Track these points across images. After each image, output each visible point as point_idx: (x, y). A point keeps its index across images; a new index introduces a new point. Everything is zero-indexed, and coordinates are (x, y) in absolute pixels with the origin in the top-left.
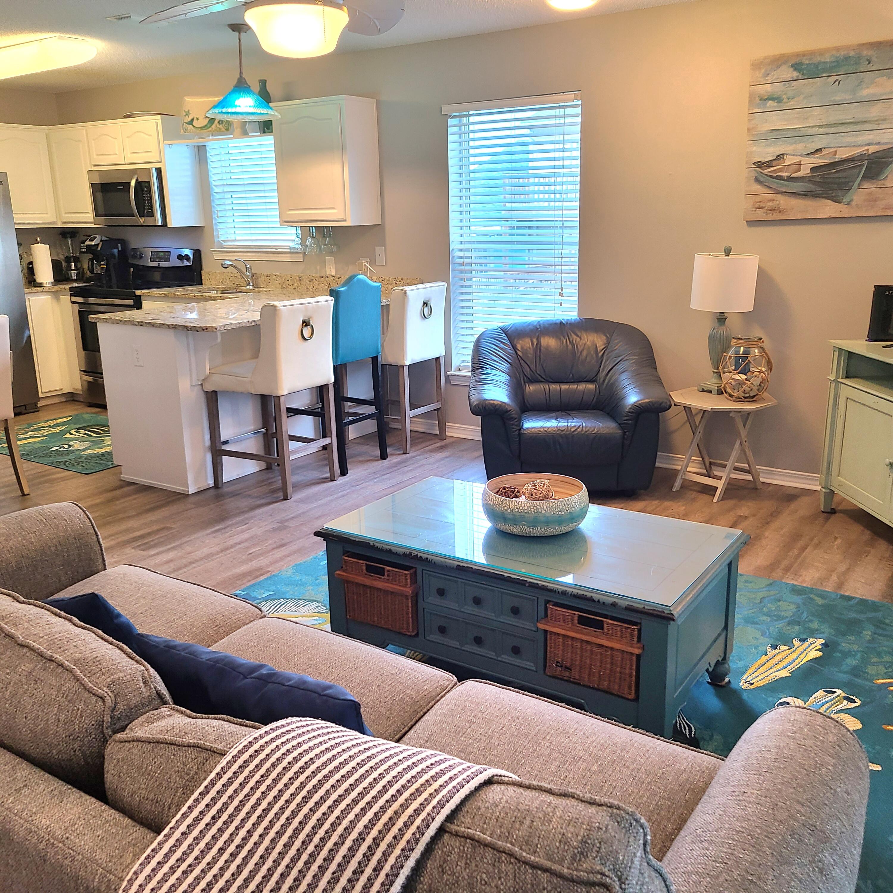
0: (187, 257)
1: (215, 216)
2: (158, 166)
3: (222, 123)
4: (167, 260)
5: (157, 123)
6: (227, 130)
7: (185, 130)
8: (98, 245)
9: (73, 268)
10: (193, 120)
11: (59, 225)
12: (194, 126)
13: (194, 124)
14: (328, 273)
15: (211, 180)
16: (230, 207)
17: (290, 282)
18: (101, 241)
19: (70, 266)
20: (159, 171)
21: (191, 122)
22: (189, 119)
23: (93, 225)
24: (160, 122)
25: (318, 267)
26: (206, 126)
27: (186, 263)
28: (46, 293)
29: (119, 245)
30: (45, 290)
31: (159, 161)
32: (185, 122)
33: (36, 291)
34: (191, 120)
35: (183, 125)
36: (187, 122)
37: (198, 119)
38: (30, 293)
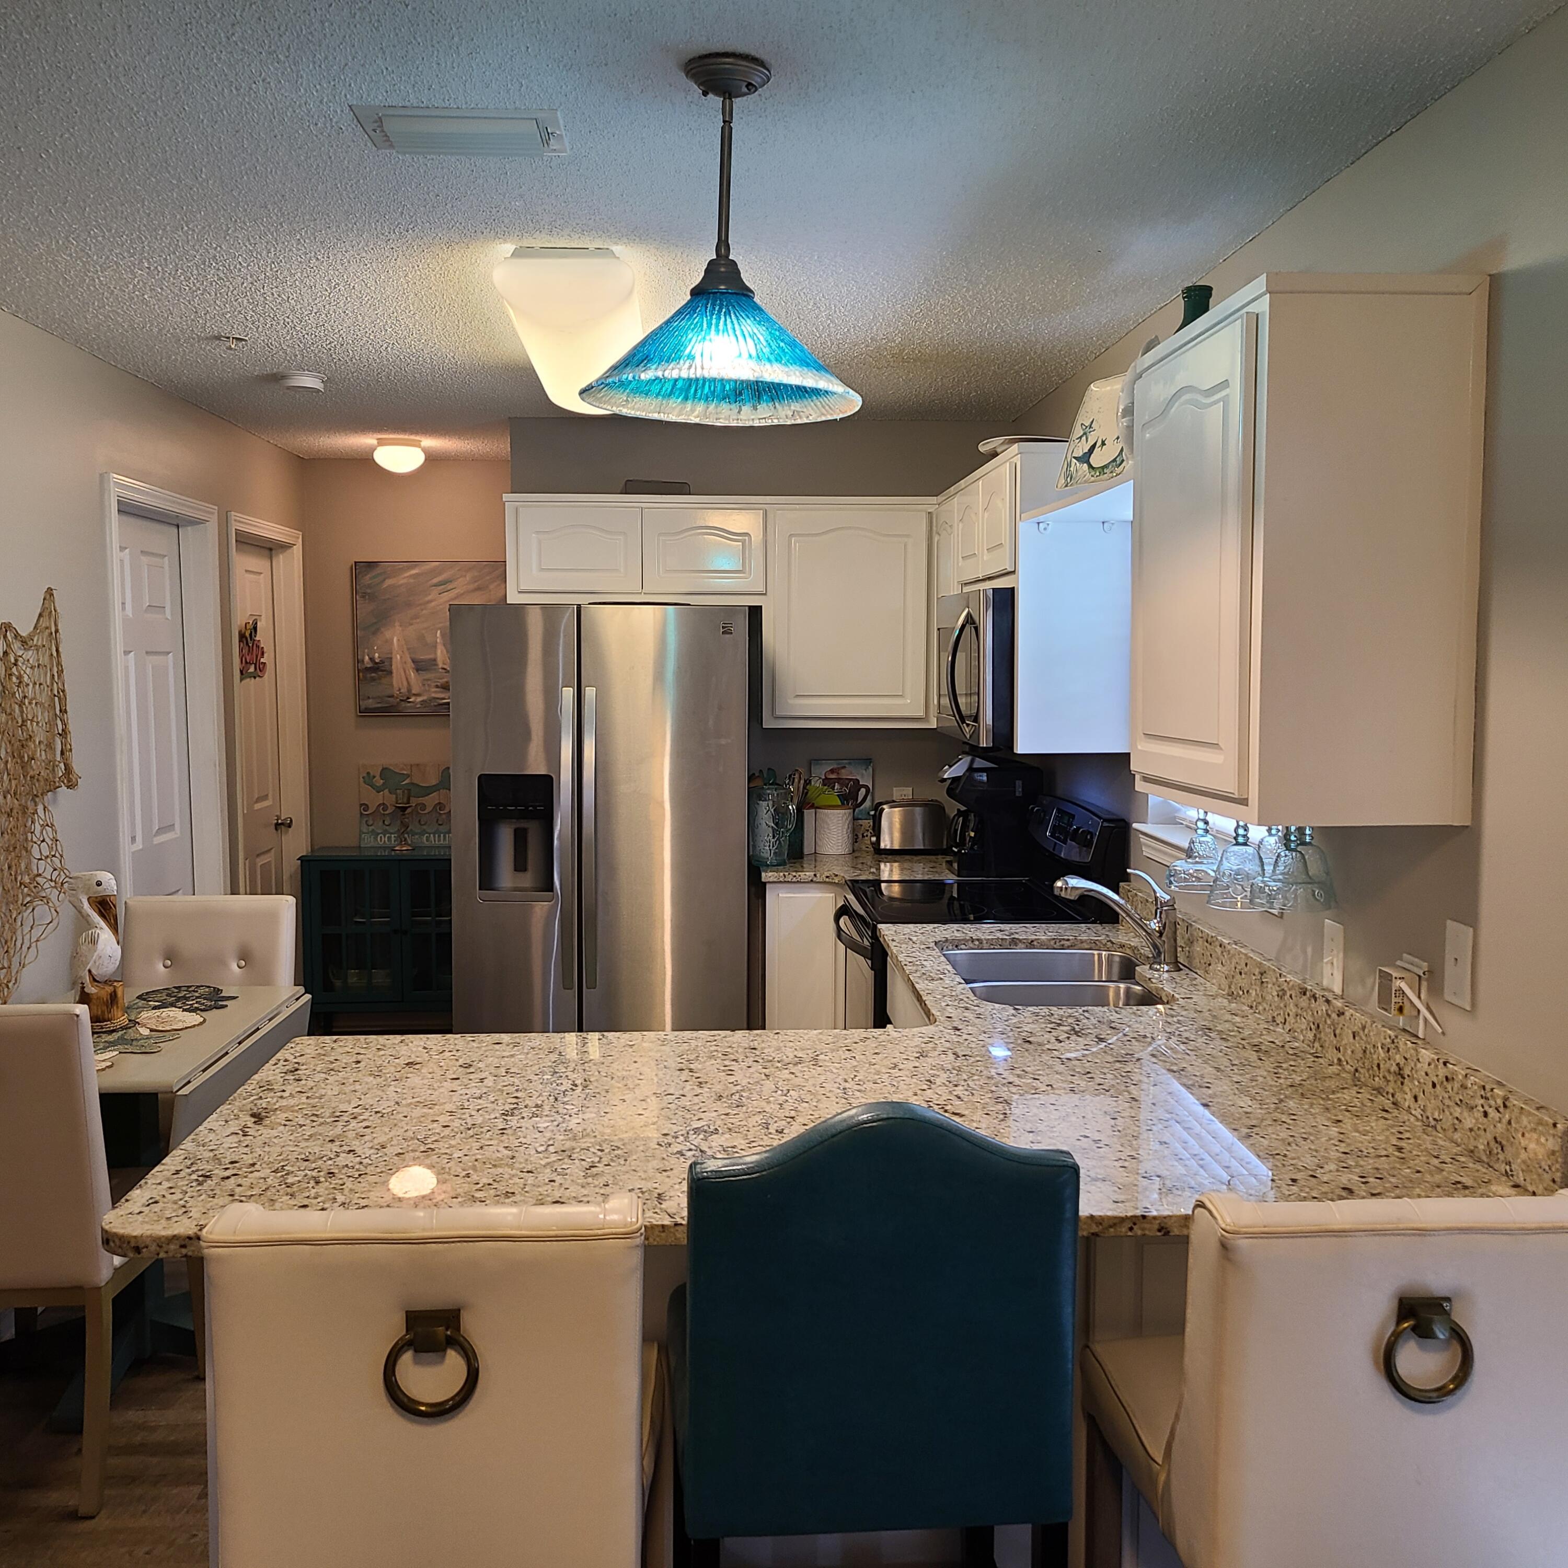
0: (1089, 840)
2: (1010, 582)
5: (1014, 466)
7: (1071, 478)
8: (958, 778)
10: (1093, 448)
12: (1090, 466)
13: (1092, 460)
18: (970, 769)
20: (1012, 595)
21: (1087, 457)
22: (1086, 449)
25: (1309, 950)
26: (1114, 461)
27: (1084, 856)
28: (822, 885)
29: (1019, 783)
30: (818, 879)
31: (1010, 569)
32: (1074, 458)
33: (794, 879)
34: (1089, 450)
35: (1069, 465)
36: (1081, 454)
37: (1103, 443)
38: (781, 882)
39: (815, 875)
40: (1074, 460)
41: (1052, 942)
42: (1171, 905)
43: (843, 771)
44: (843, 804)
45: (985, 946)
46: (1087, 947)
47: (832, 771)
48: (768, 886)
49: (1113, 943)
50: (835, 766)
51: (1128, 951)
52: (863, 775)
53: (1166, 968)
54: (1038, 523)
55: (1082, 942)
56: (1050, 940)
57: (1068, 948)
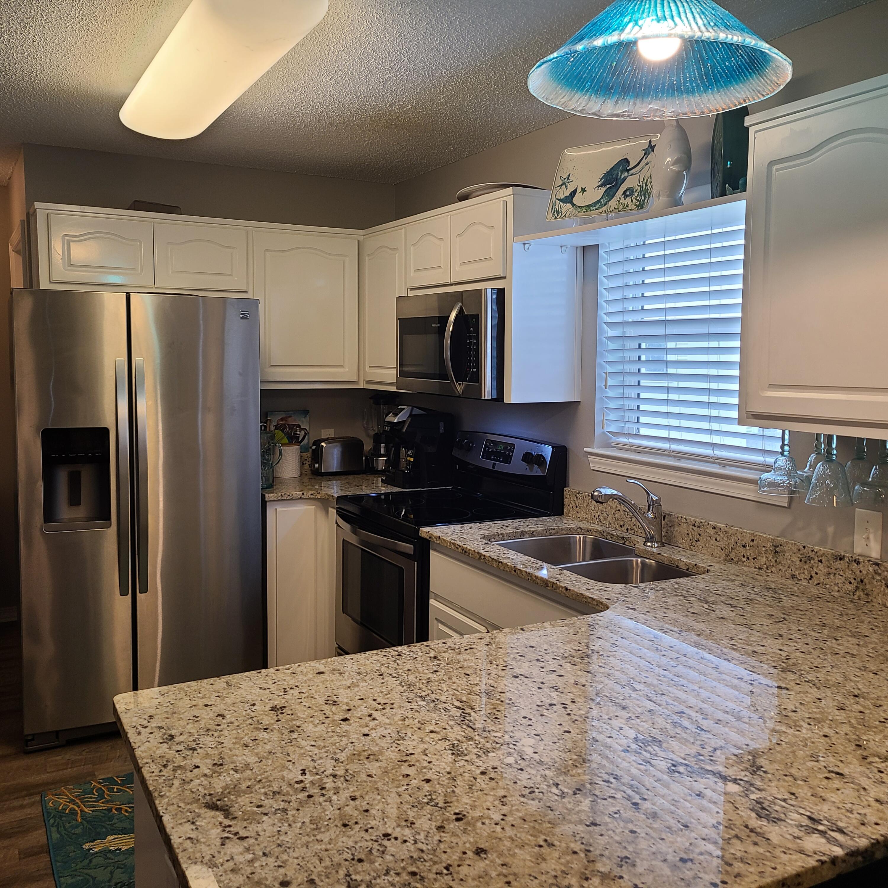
0: (540, 459)
1: (599, 384)
2: (499, 284)
3: (631, 194)
4: (507, 459)
5: (506, 203)
6: (641, 206)
7: (557, 213)
8: (404, 422)
9: (383, 452)
10: (574, 193)
11: (362, 385)
12: (573, 205)
13: (575, 201)
14: (858, 550)
15: (601, 313)
16: (634, 368)
17: (749, 552)
18: (411, 415)
19: (379, 450)
20: (500, 294)
21: (569, 199)
22: (567, 194)
23: (394, 389)
24: (510, 200)
25: (831, 530)
26: (599, 201)
27: (537, 471)
28: (309, 501)
29: (442, 424)
30: (305, 496)
31: (502, 275)
32: (558, 199)
33: (289, 498)
34: (571, 194)
35: (554, 204)
36: (562, 197)
37: (583, 190)
38: (279, 500)
39: (303, 494)
40: (557, 202)
41: (545, 532)
42: (658, 502)
43: (290, 419)
44: (289, 442)
45: (506, 538)
46: (565, 533)
47: (282, 419)
48: (268, 503)
49: (581, 529)
50: (284, 416)
51: (594, 533)
52: (303, 422)
53: (656, 545)
54: (524, 244)
55: (562, 530)
56: (543, 530)
57: (554, 534)
